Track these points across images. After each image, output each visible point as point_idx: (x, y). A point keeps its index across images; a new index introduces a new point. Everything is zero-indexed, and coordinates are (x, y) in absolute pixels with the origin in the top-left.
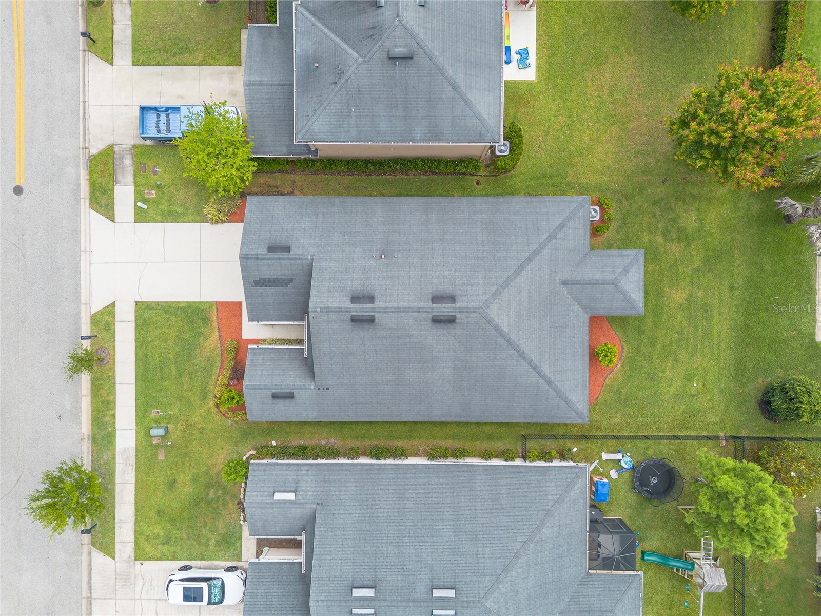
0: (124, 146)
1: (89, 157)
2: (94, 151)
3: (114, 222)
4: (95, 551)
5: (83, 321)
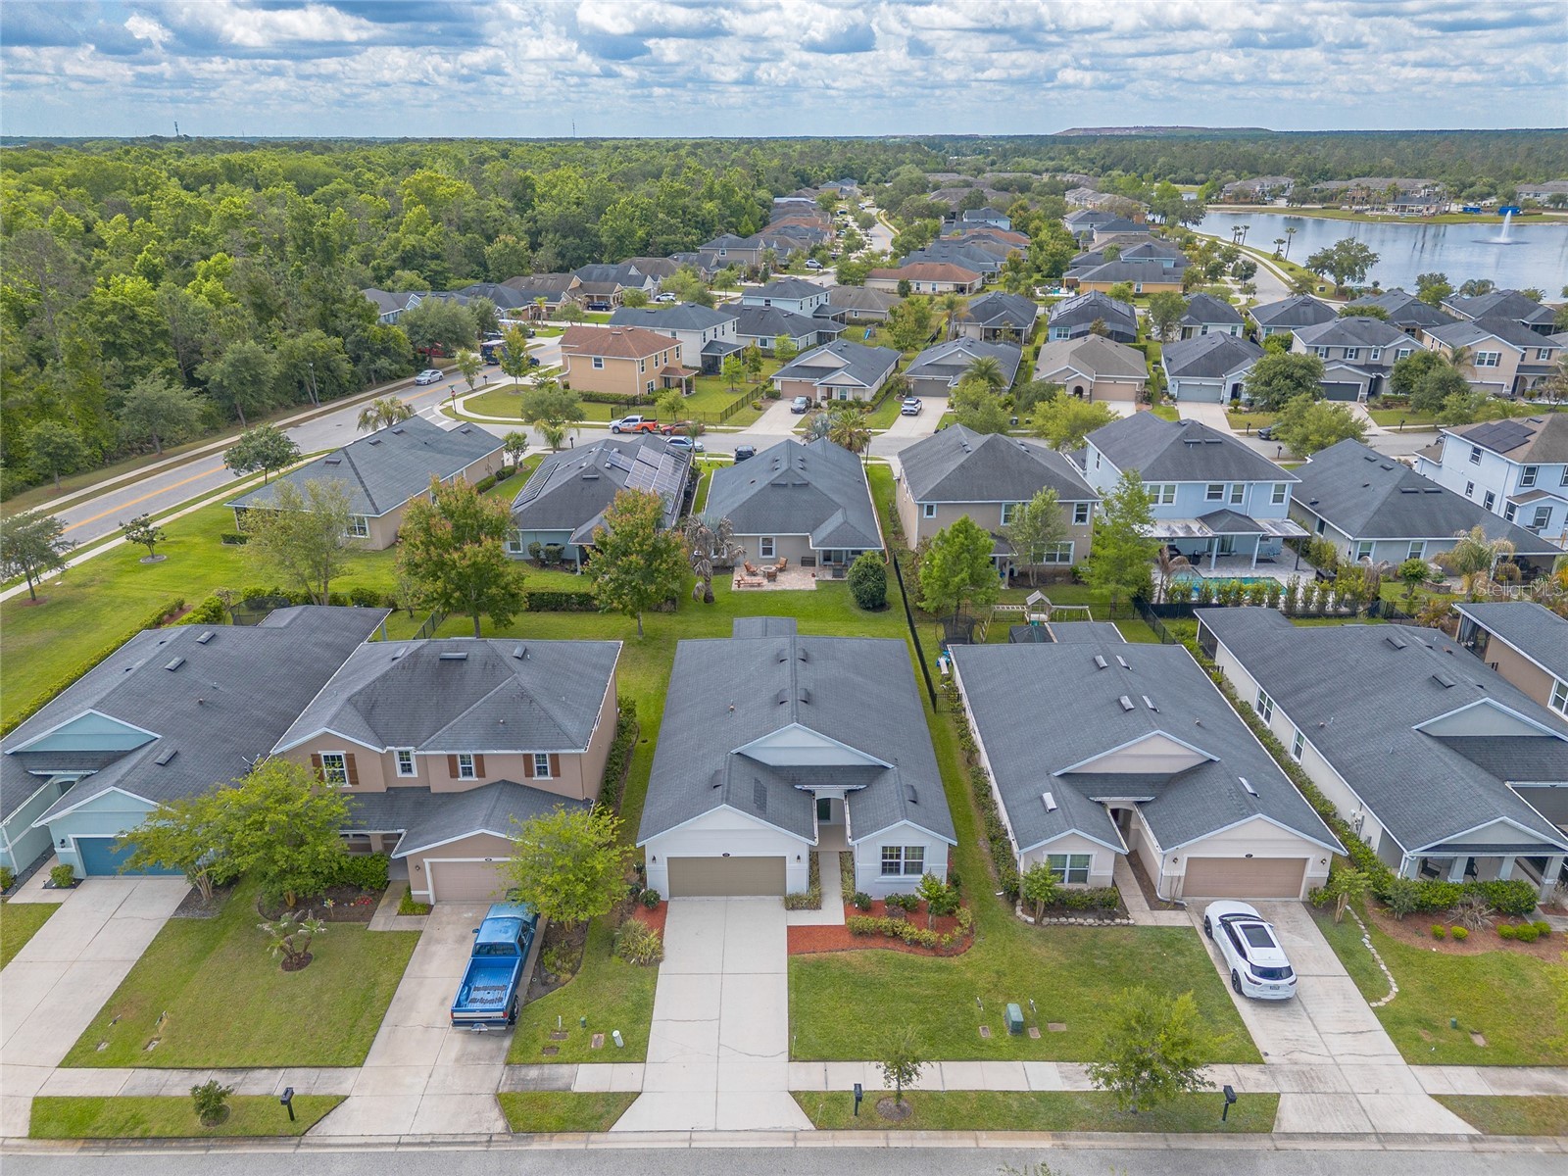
0: (504, 1078)
1: (509, 1133)
2: (500, 1125)
3: (640, 1093)
4: (1279, 1126)
5: (828, 1144)
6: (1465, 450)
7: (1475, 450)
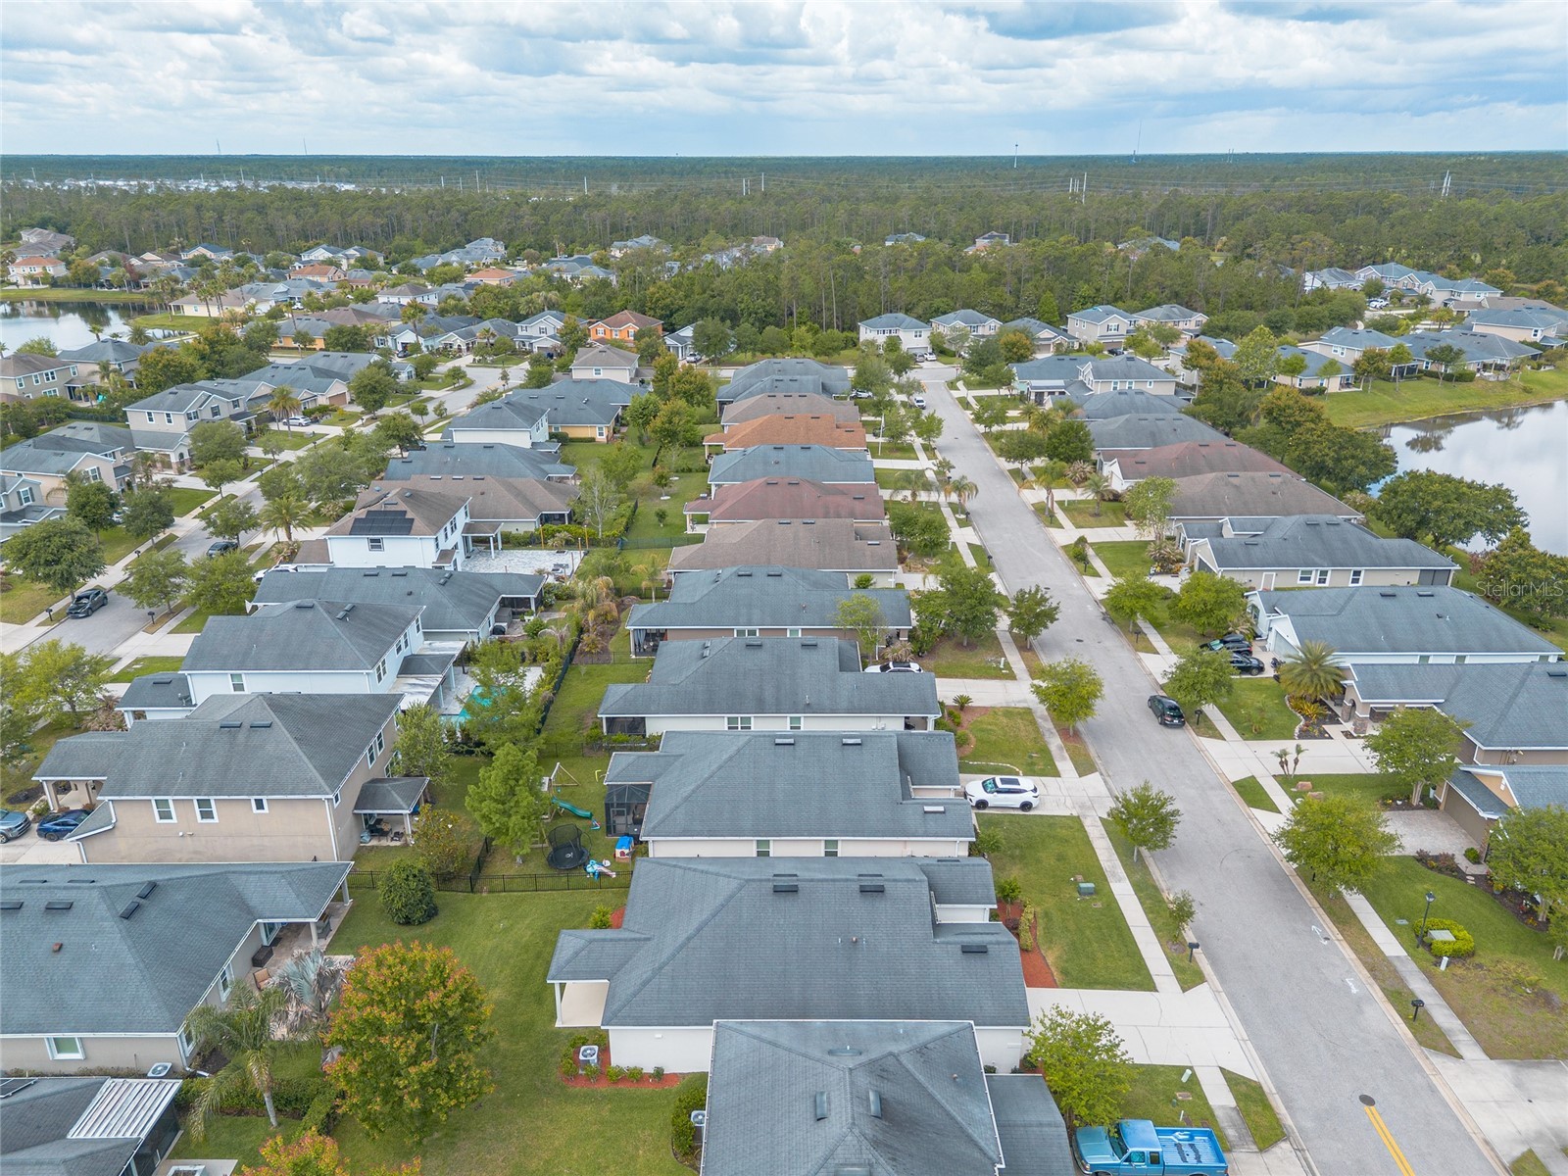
0: (1245, 1150)
1: (1288, 1139)
2: (1284, 1146)
3: (1220, 1067)
5: (1214, 976)
6: (361, 544)
7: (372, 541)
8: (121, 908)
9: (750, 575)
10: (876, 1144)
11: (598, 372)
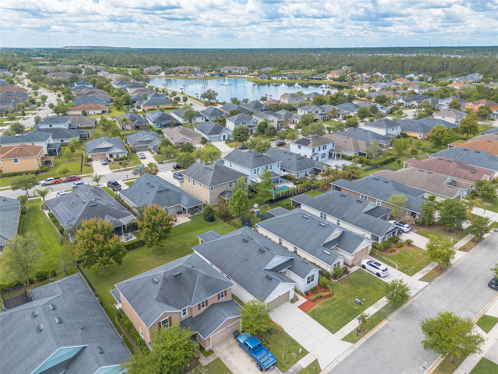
3: (317, 359)
5: (359, 345)
6: (296, 146)
7: (299, 146)
8: (159, 191)
9: (378, 180)
10: (165, 278)
11: (444, 117)
